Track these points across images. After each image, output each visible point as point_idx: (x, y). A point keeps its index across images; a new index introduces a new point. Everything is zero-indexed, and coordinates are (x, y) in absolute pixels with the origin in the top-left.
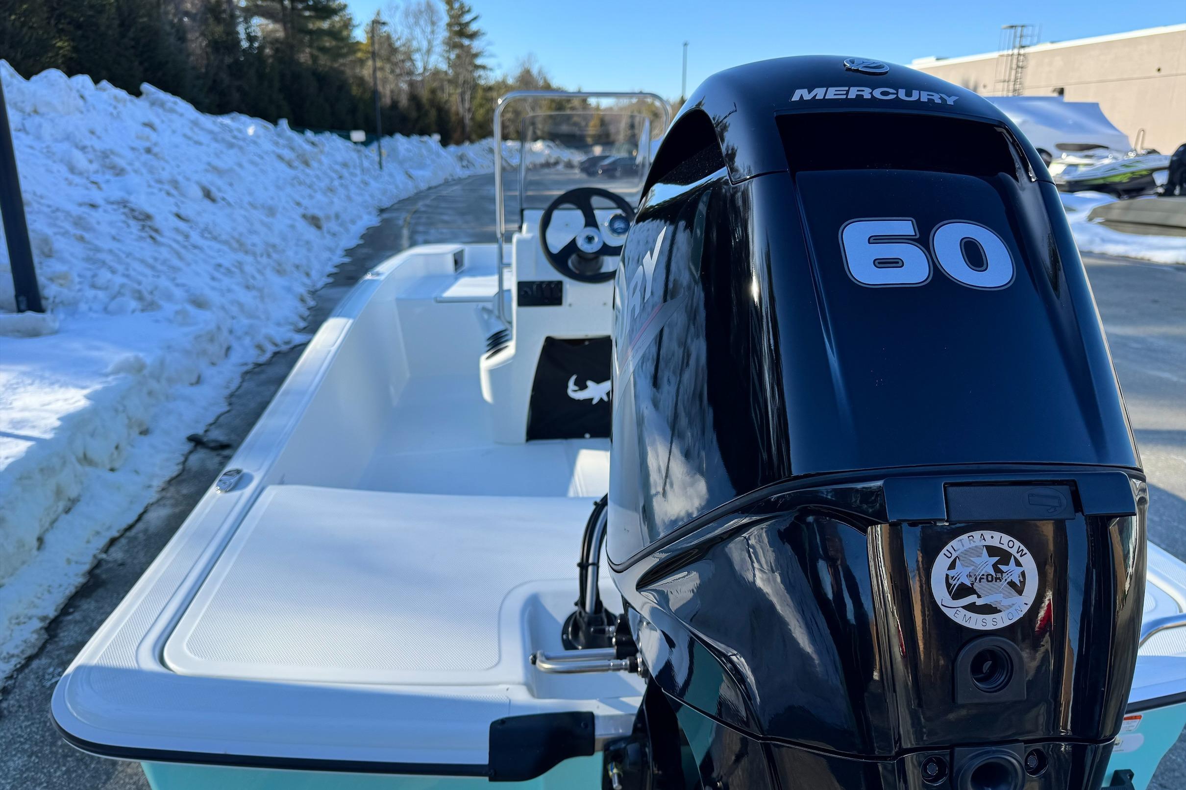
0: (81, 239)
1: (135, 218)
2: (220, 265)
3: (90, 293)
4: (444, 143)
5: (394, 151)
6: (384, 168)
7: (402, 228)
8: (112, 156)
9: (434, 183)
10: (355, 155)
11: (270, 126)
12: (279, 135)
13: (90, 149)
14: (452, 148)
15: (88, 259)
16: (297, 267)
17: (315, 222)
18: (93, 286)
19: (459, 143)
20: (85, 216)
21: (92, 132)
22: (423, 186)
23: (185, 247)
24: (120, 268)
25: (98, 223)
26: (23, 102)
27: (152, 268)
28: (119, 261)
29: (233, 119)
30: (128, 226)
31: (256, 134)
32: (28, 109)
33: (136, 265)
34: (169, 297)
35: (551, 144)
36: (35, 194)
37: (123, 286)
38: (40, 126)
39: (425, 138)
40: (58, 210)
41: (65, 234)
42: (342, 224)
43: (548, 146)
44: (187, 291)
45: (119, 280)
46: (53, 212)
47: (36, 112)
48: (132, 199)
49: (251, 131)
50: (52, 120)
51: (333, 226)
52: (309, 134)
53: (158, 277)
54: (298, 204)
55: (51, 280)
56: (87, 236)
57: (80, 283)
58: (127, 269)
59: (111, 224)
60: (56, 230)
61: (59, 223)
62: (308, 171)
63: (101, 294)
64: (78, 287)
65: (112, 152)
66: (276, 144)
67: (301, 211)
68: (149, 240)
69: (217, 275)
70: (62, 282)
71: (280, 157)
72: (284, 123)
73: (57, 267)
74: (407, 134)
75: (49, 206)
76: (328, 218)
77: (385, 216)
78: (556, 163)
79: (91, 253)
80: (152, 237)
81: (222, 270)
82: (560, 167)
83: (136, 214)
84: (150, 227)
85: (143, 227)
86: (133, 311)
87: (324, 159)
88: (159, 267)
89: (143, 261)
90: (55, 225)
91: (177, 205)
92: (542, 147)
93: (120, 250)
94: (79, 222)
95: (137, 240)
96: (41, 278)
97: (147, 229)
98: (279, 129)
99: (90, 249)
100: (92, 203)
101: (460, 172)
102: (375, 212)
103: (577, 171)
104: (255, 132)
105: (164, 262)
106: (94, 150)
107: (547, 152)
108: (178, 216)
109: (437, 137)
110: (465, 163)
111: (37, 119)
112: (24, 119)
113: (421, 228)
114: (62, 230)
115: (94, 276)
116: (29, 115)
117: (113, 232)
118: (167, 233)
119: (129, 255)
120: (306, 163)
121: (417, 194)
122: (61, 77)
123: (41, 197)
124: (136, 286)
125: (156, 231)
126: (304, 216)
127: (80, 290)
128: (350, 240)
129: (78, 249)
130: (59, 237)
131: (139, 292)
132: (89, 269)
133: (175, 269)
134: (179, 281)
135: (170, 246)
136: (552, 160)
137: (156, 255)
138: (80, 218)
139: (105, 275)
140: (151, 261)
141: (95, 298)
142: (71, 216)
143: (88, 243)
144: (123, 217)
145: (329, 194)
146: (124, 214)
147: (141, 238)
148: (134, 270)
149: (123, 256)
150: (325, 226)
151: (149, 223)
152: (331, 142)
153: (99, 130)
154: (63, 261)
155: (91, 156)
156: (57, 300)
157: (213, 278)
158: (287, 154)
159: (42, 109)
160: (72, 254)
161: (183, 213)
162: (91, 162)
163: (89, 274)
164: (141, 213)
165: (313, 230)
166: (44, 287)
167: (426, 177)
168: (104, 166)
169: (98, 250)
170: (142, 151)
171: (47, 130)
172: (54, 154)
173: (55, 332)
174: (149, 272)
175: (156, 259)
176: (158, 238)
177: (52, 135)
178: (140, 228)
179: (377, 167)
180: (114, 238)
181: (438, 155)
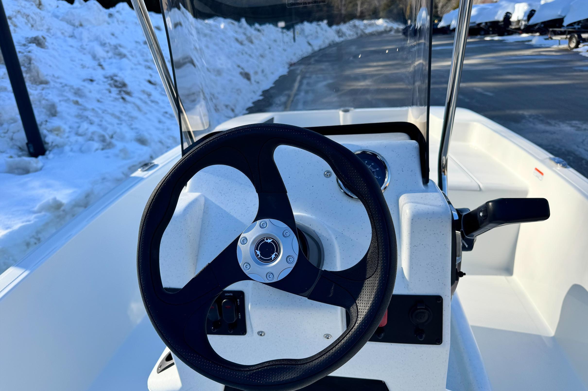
0: (77, 103)
1: (116, 86)
2: (166, 113)
3: (74, 138)
4: (330, 24)
5: (303, 30)
6: (296, 41)
7: (298, 75)
8: (119, 48)
9: (323, 47)
10: (280, 35)
11: (236, 23)
12: (240, 27)
13: (107, 45)
14: (334, 27)
15: (79, 116)
16: (227, 106)
17: (247, 76)
18: (77, 134)
19: (338, 24)
20: (82, 88)
21: (113, 35)
22: (316, 48)
23: (145, 103)
24: (96, 120)
25: (90, 92)
26: (74, 20)
27: (119, 118)
28: (97, 115)
29: (214, 21)
30: (110, 92)
31: (225, 28)
32: (77, 24)
33: (108, 118)
34: (122, 138)
35: (387, 21)
36: (53, 76)
37: (93, 133)
38: (81, 33)
39: (320, 23)
40: (66, 85)
41: (67, 100)
42: (265, 76)
43: (386, 22)
44: (137, 133)
45: (93, 128)
46: (63, 87)
47: (81, 25)
48: (120, 74)
49: (222, 26)
50: (88, 29)
51: (259, 77)
52: (257, 25)
53: (121, 124)
54: (239, 66)
55: (51, 131)
56: (80, 100)
57: (70, 132)
58: (101, 121)
59: (99, 92)
60: (61, 98)
61: (65, 94)
62: (252, 46)
63: (80, 139)
64: (66, 135)
65: (120, 46)
66: (236, 32)
67: (240, 70)
68: (121, 100)
69: (163, 119)
70: (56, 132)
71: (237, 40)
72: (243, 21)
73: (55, 122)
74: (311, 21)
75: (61, 83)
76: (256, 73)
77: (292, 68)
78: (390, 30)
79: (80, 112)
80: (123, 98)
81: (167, 115)
82: (392, 33)
83: (117, 84)
84: (124, 91)
85: (120, 91)
86: (97, 150)
87: (263, 39)
88: (124, 118)
89: (113, 115)
90: (62, 95)
91: (151, 75)
92: (382, 22)
93: (99, 108)
94: (78, 92)
95: (113, 101)
96: (43, 130)
97: (122, 93)
98: (240, 24)
99: (81, 109)
100: (91, 78)
101: (338, 39)
102: (287, 66)
103: (400, 34)
104: (225, 26)
105: (127, 114)
106: (110, 45)
107: (385, 24)
108: (150, 82)
109: (325, 22)
110: (340, 34)
111: (80, 29)
112: (74, 30)
113: (308, 75)
114: (65, 98)
115: (79, 127)
116: (77, 27)
117: (98, 96)
118: (136, 94)
119: (104, 111)
120: (251, 42)
121: (312, 54)
122: (94, 4)
123: (58, 78)
124: (103, 133)
125: (128, 93)
126: (241, 73)
127: (68, 137)
128: (267, 84)
129: (74, 110)
130: (62, 103)
131: (103, 136)
132: (77, 123)
133: (133, 118)
134: (133, 126)
135: (134, 104)
136: (388, 29)
137: (123, 110)
138: (79, 89)
139: (85, 125)
140: (118, 114)
141: (77, 141)
142: (73, 89)
143: (81, 105)
144: (108, 87)
145: (260, 58)
146: (110, 85)
147: (116, 99)
148: (106, 121)
149: (100, 112)
150: (253, 78)
151: (124, 89)
152: (268, 28)
153: (117, 33)
154: (62, 118)
155: (106, 49)
156: (54, 144)
157: (160, 122)
158: (242, 37)
159: (84, 23)
160: (68, 114)
161: (152, 80)
162: (108, 52)
163: (76, 125)
164: (120, 83)
165: (245, 81)
166: (45, 136)
167: (317, 44)
168: (115, 54)
169: (85, 109)
170: (142, 43)
171: (85, 35)
172: (84, 49)
173: (37, 170)
174: (116, 121)
175: (122, 112)
176: (127, 97)
177: (88, 38)
178: (118, 92)
179: (292, 41)
180: (98, 101)
181: (326, 31)
